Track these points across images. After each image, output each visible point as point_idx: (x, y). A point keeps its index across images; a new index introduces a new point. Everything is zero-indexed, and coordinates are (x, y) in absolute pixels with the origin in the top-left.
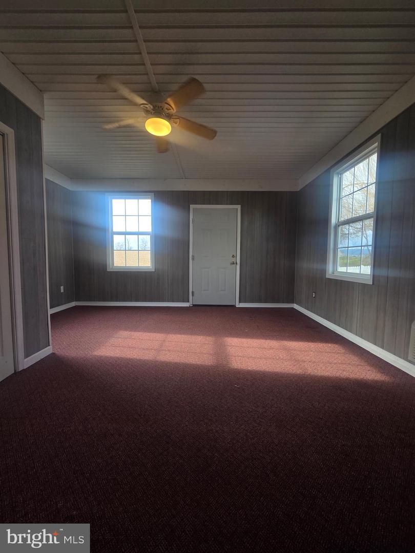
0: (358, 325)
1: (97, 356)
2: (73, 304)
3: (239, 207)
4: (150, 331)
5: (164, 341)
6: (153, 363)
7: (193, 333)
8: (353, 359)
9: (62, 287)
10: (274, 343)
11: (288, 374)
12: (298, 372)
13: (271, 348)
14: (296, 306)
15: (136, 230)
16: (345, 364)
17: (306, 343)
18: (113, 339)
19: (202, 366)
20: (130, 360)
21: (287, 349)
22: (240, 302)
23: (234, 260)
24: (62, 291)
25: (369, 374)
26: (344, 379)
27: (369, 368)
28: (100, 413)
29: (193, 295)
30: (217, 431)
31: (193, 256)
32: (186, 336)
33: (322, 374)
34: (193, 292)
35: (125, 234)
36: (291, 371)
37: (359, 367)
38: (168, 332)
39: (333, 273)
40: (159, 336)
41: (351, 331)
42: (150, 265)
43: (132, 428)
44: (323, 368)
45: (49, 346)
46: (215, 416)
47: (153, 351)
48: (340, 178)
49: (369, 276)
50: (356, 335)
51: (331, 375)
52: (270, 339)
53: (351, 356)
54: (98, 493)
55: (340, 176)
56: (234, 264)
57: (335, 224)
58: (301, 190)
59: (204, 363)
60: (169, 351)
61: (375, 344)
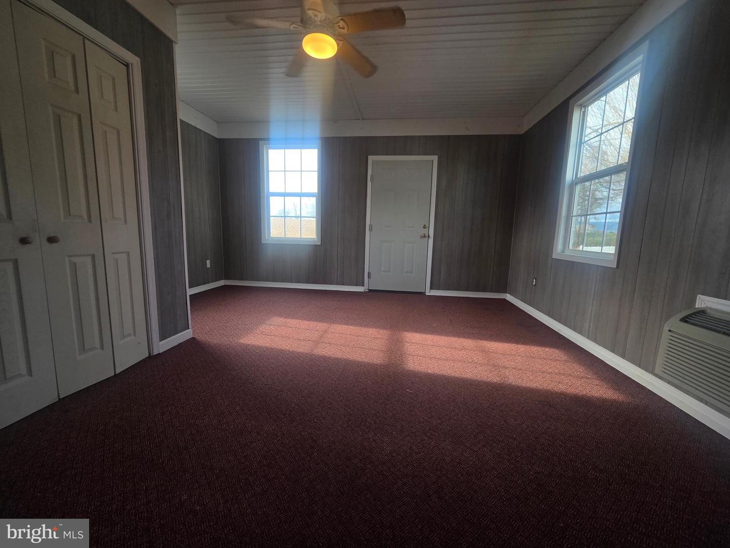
0: (592, 324)
1: (243, 344)
2: (222, 283)
3: (435, 158)
4: (309, 319)
5: (326, 332)
6: (309, 356)
7: (363, 323)
8: (578, 369)
9: (208, 262)
10: (468, 343)
11: (479, 382)
12: (495, 380)
13: (464, 348)
14: (509, 297)
15: (297, 190)
16: (564, 374)
17: (513, 345)
18: (265, 326)
19: (369, 364)
20: (281, 351)
21: (483, 351)
22: (431, 288)
23: (425, 231)
24: (208, 266)
25: (596, 389)
26: (557, 393)
27: (597, 382)
28: (238, 408)
29: (369, 277)
30: (374, 441)
31: (371, 226)
32: (354, 328)
33: (528, 385)
34: (369, 274)
35: (284, 195)
36: (485, 379)
37: (584, 380)
38: (333, 321)
39: (563, 252)
40: (321, 326)
41: (580, 332)
42: (315, 237)
43: (273, 427)
44: (531, 378)
45: (188, 328)
46: (376, 423)
47: (310, 342)
48: (584, 112)
49: (613, 257)
50: (588, 338)
51: (540, 387)
52: (464, 337)
53: (574, 365)
54: (227, 491)
55: (583, 110)
56: (425, 237)
57: (571, 181)
58: (526, 132)
59: (371, 361)
60: (330, 343)
61: (613, 351)
